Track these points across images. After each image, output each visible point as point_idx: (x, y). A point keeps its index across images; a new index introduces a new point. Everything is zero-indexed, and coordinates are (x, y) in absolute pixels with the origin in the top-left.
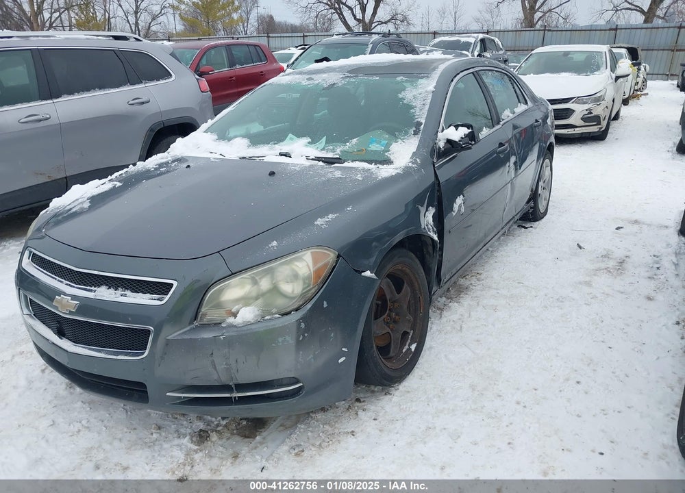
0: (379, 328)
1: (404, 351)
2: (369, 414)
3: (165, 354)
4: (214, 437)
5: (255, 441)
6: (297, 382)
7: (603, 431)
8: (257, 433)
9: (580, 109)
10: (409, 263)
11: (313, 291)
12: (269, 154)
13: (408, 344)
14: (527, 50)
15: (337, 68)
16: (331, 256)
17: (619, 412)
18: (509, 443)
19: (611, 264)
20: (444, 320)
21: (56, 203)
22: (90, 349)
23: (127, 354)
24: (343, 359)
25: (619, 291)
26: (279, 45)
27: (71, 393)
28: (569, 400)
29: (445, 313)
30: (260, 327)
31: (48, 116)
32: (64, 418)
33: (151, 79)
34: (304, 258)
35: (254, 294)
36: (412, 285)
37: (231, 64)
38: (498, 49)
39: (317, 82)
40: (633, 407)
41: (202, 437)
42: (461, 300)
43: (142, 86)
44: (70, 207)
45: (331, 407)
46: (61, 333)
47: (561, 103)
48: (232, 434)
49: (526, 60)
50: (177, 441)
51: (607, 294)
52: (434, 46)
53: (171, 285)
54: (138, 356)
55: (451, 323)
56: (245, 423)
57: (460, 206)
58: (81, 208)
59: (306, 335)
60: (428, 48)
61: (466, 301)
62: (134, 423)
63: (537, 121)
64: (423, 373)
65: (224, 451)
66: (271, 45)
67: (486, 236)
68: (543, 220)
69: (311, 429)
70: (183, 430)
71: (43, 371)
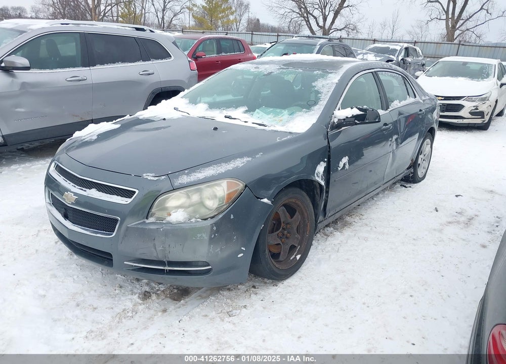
0: (272, 239)
1: (291, 258)
2: (259, 296)
3: (126, 236)
4: (154, 297)
5: (180, 303)
6: (208, 265)
7: (419, 330)
8: (183, 299)
9: (468, 106)
10: (302, 199)
11: (225, 207)
12: (219, 116)
13: (295, 254)
14: (438, 58)
15: (276, 62)
16: (241, 186)
17: (435, 319)
18: (350, 329)
19: (462, 219)
20: (328, 243)
21: (77, 134)
22: (81, 228)
23: (102, 234)
24: (242, 255)
25: (461, 239)
26: (260, 40)
27: (71, 259)
28: (401, 306)
29: (329, 238)
30: (186, 226)
31: (85, 78)
32: (63, 273)
33: (157, 58)
34: (222, 185)
35: (187, 204)
36: (302, 214)
37: (219, 52)
38: (418, 56)
39: (261, 70)
40: (446, 317)
41: (146, 296)
42: (344, 231)
43: (150, 62)
44: (85, 138)
45: (234, 288)
46: (66, 217)
47: (454, 100)
48: (166, 297)
49: (434, 66)
50: (130, 297)
51: (452, 240)
52: (370, 50)
53: (134, 192)
54: (109, 235)
55: (333, 245)
56: (176, 291)
57: (344, 164)
58: (91, 139)
59: (216, 235)
60: (364, 51)
61: (347, 232)
62: (105, 281)
63: (421, 110)
64: (302, 275)
65: (159, 306)
66: (254, 40)
67: (367, 188)
68: (420, 183)
69: (217, 300)
70: (135, 291)
71: (56, 243)
